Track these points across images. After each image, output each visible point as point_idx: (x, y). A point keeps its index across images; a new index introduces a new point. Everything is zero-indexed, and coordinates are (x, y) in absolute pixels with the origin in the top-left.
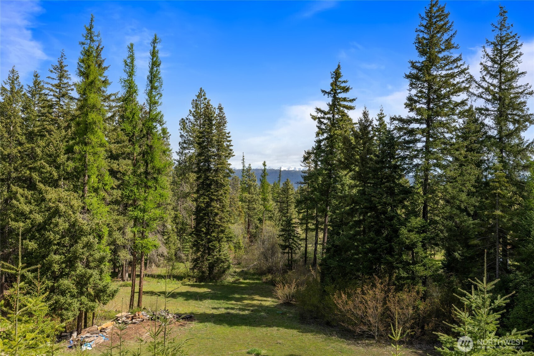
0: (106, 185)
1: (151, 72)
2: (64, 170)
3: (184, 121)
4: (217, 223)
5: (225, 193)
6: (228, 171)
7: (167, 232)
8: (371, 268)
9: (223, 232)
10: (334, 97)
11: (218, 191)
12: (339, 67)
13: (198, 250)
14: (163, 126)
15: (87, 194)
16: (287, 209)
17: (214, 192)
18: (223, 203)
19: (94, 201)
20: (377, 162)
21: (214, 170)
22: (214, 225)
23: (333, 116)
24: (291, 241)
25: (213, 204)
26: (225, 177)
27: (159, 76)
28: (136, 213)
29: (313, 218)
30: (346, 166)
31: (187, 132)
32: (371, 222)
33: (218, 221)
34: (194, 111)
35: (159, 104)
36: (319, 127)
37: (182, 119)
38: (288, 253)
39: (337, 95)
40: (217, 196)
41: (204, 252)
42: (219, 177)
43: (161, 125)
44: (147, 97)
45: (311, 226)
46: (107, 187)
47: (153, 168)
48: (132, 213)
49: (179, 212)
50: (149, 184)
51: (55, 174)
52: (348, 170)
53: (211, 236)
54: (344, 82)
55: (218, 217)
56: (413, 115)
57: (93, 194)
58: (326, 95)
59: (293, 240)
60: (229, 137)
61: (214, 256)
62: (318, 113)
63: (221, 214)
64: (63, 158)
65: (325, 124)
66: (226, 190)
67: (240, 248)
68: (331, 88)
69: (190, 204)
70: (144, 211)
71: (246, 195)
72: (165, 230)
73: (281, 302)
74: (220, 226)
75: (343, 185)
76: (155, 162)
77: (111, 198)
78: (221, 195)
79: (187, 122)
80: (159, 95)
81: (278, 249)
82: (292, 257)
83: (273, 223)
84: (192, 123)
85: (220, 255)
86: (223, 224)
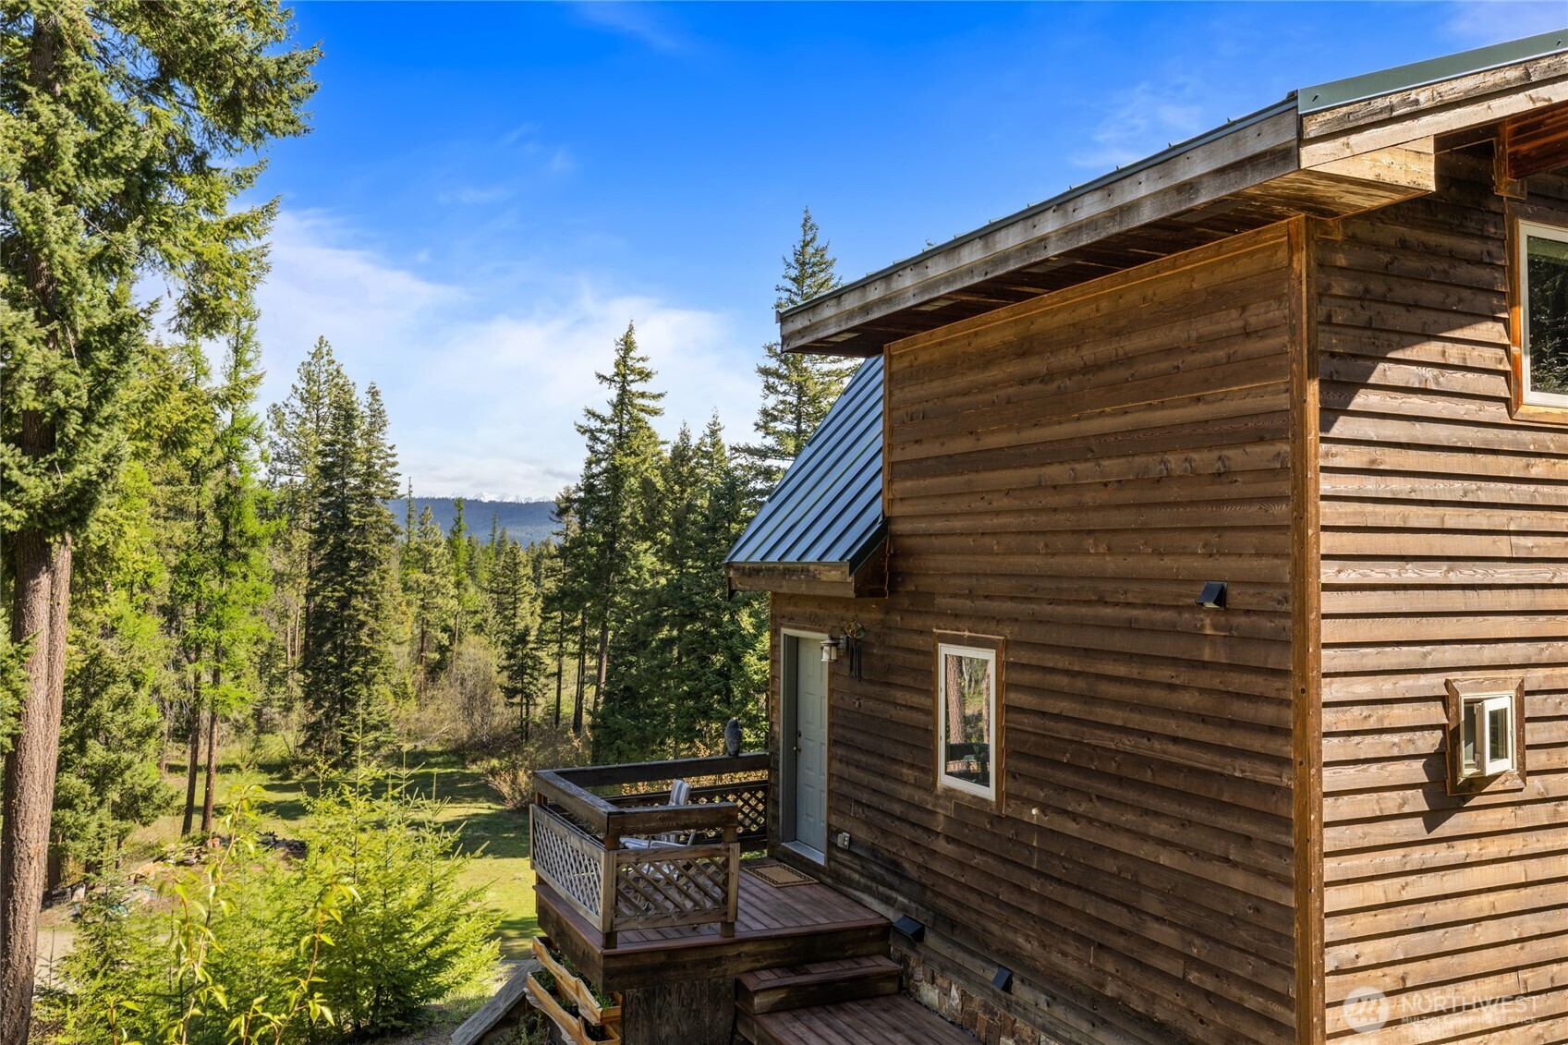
3: (279, 411)
4: (363, 643)
5: (382, 579)
6: (389, 531)
8: (690, 729)
9: (375, 661)
10: (623, 389)
11: (365, 573)
12: (631, 329)
13: (318, 705)
16: (515, 608)
17: (357, 576)
18: (376, 599)
20: (705, 529)
21: (357, 527)
22: (356, 647)
23: (621, 427)
24: (527, 678)
25: (354, 602)
26: (381, 541)
27: (254, 339)
29: (573, 630)
30: (646, 533)
31: (287, 435)
32: (692, 643)
33: (365, 638)
34: (304, 389)
36: (591, 449)
37: (275, 406)
38: (520, 704)
39: (629, 385)
40: (364, 584)
41: (331, 708)
42: (368, 542)
45: (572, 647)
47: (241, 534)
50: (231, 567)
52: (649, 543)
53: (349, 672)
54: (642, 359)
55: (365, 630)
56: (770, 441)
58: (606, 384)
59: (531, 676)
60: (394, 456)
61: (355, 716)
62: (590, 420)
63: (371, 622)
65: (603, 442)
66: (385, 572)
67: (405, 696)
68: (616, 369)
69: (295, 600)
70: (221, 626)
71: (417, 575)
73: (510, 806)
74: (367, 651)
75: (639, 569)
78: (373, 582)
79: (287, 412)
81: (498, 696)
82: (527, 713)
83: (484, 640)
84: (298, 416)
85: (369, 714)
86: (376, 646)
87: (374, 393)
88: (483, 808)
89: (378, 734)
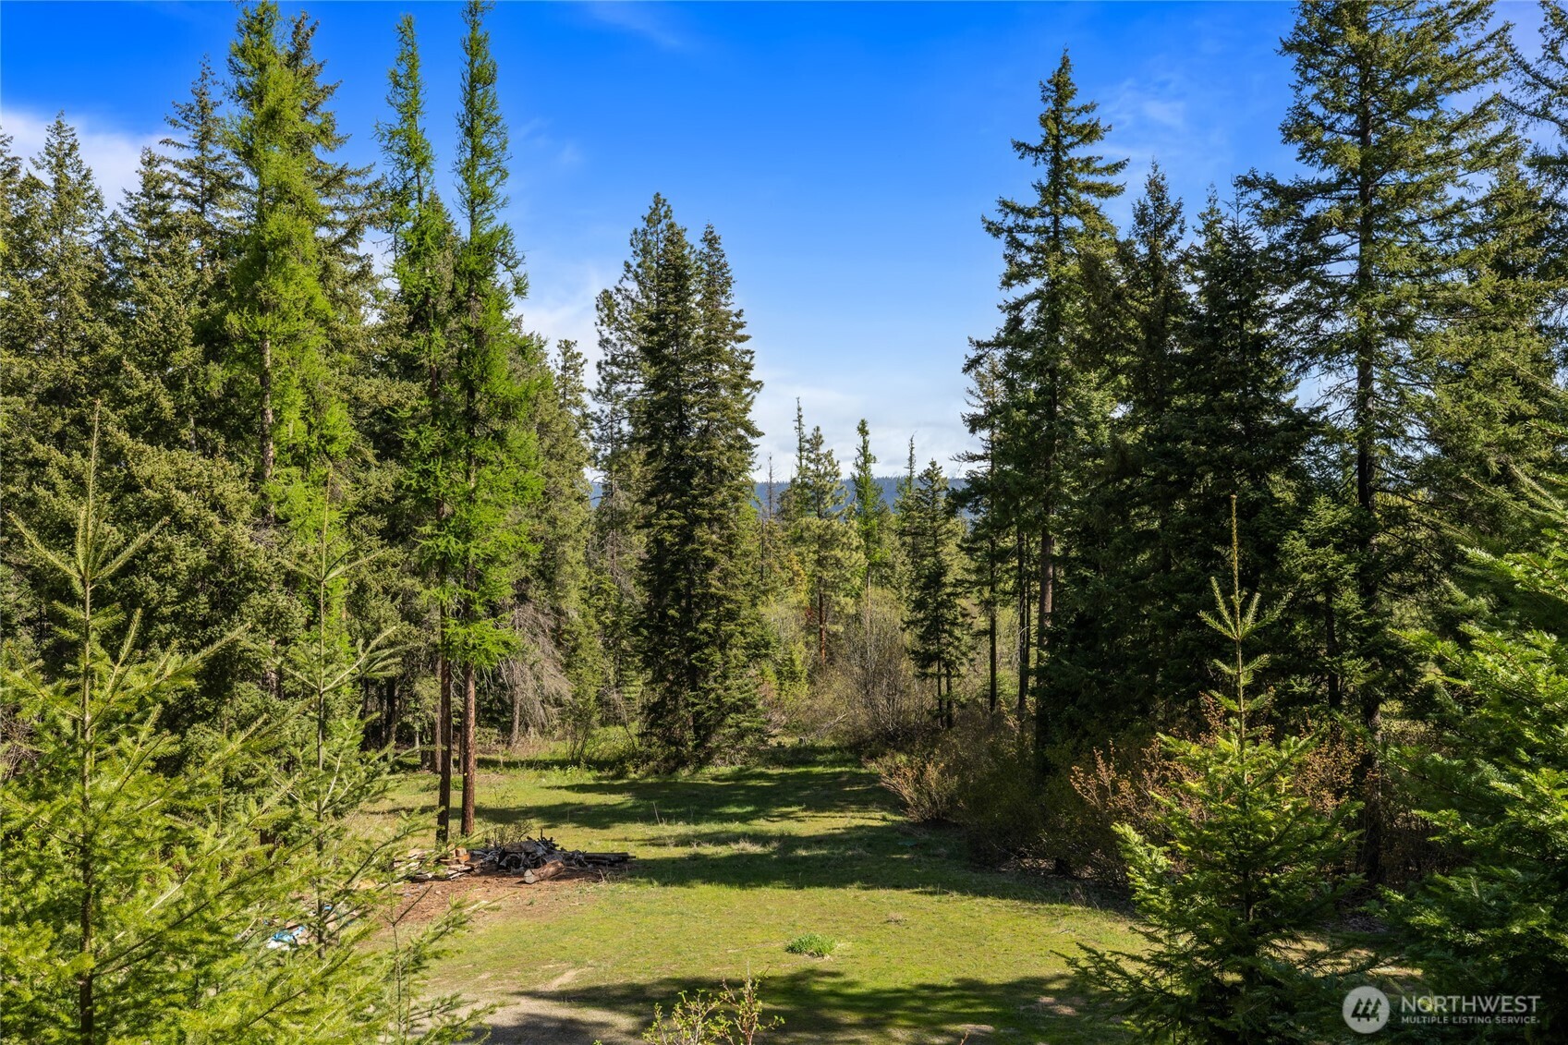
0: (331, 440)
1: (470, 103)
2: (194, 392)
3: (611, 297)
4: (713, 590)
5: (735, 499)
7: (569, 632)
9: (731, 616)
10: (1056, 161)
11: (711, 492)
12: (1065, 63)
13: (659, 677)
14: (516, 271)
15: (272, 470)
16: (935, 552)
17: (702, 495)
18: (729, 528)
19: (298, 491)
21: (699, 429)
22: (704, 595)
23: (1055, 222)
24: (945, 638)
25: (698, 532)
26: (732, 448)
27: (495, 113)
28: (442, 543)
31: (620, 329)
33: (716, 583)
34: (639, 266)
35: (498, 202)
36: (1009, 258)
37: (606, 291)
38: (938, 676)
39: (1065, 154)
40: (711, 508)
41: (677, 681)
42: (714, 448)
43: (509, 268)
44: (460, 180)
46: (333, 448)
47: (490, 398)
48: (430, 543)
49: (608, 575)
50: (479, 451)
51: (167, 405)
53: (696, 630)
54: (1086, 109)
55: (716, 572)
57: (294, 471)
58: (1030, 159)
59: (951, 634)
60: (742, 326)
61: (707, 692)
62: (1006, 214)
63: (723, 561)
64: (187, 355)
65: (1029, 250)
67: (793, 676)
68: (1043, 131)
70: (466, 534)
71: (810, 519)
72: (564, 627)
73: (914, 816)
74: (720, 600)
76: (494, 380)
77: (361, 493)
78: (723, 505)
79: (620, 300)
80: (497, 175)
81: (907, 667)
82: (949, 688)
83: (890, 594)
84: (633, 301)
85: (727, 689)
86: (730, 594)
87: (711, 241)
88: (875, 819)
89: (741, 717)
